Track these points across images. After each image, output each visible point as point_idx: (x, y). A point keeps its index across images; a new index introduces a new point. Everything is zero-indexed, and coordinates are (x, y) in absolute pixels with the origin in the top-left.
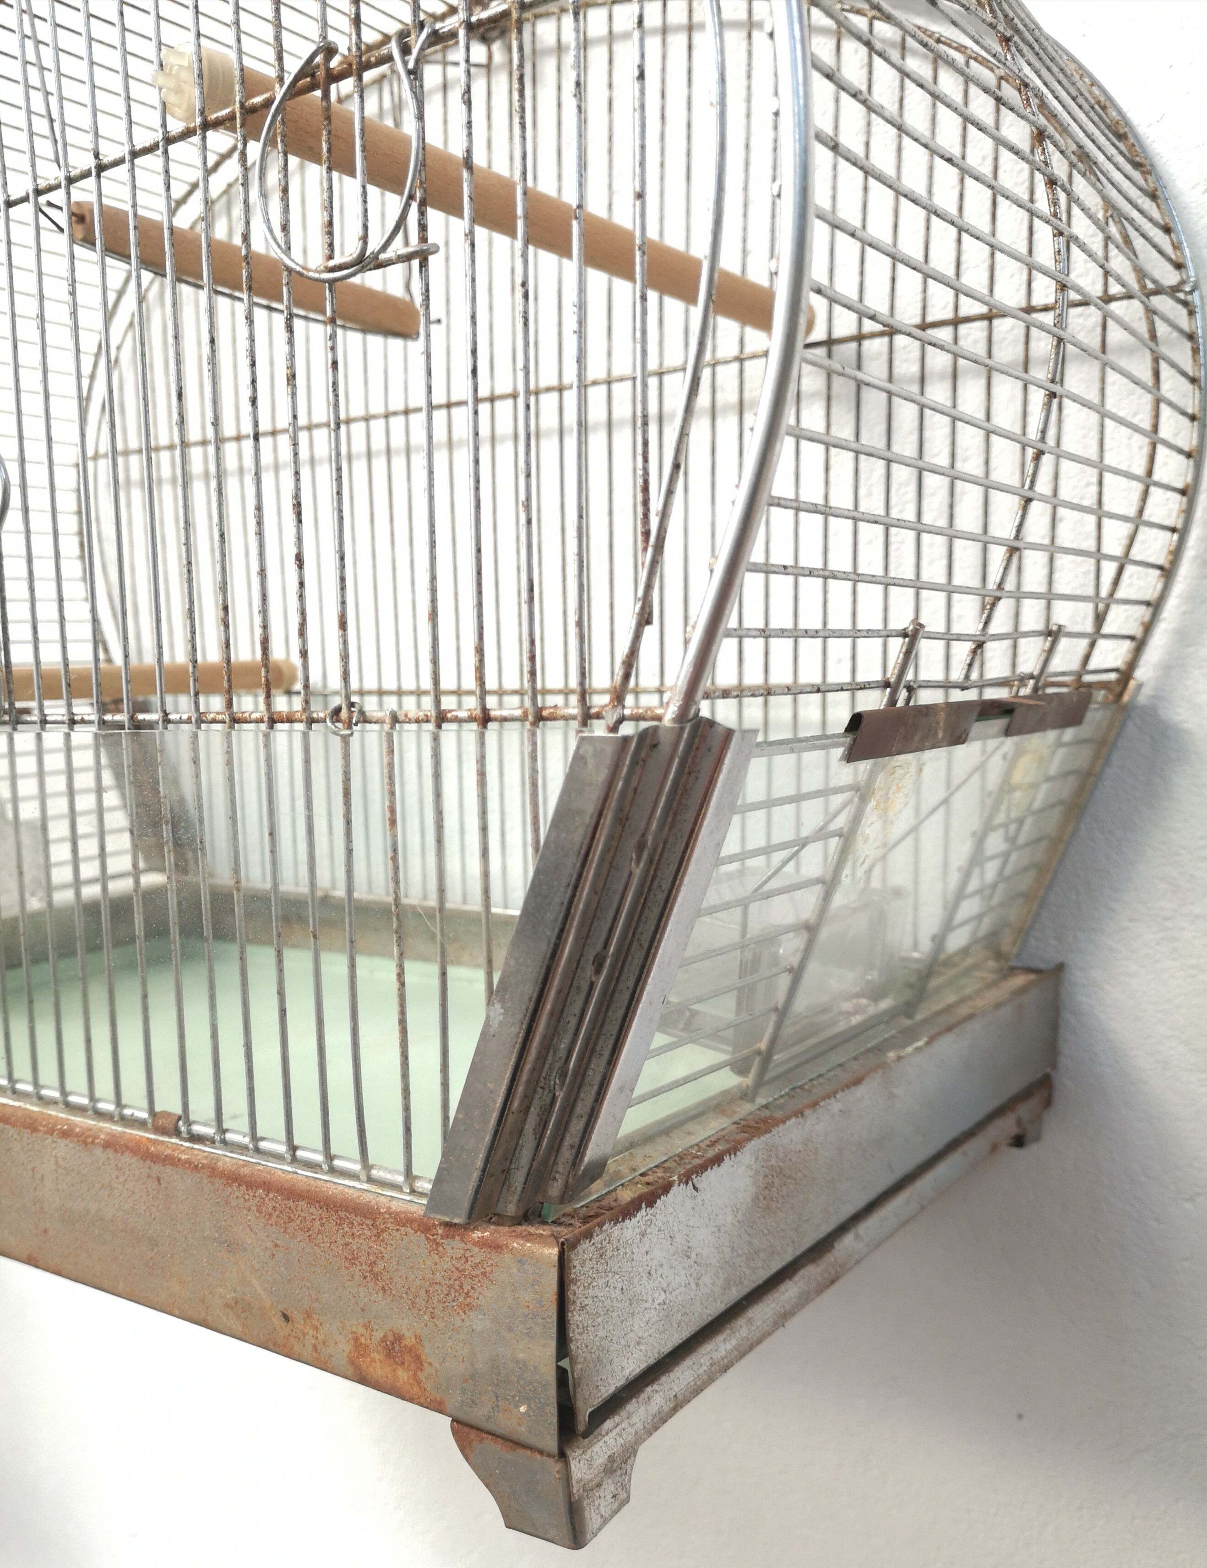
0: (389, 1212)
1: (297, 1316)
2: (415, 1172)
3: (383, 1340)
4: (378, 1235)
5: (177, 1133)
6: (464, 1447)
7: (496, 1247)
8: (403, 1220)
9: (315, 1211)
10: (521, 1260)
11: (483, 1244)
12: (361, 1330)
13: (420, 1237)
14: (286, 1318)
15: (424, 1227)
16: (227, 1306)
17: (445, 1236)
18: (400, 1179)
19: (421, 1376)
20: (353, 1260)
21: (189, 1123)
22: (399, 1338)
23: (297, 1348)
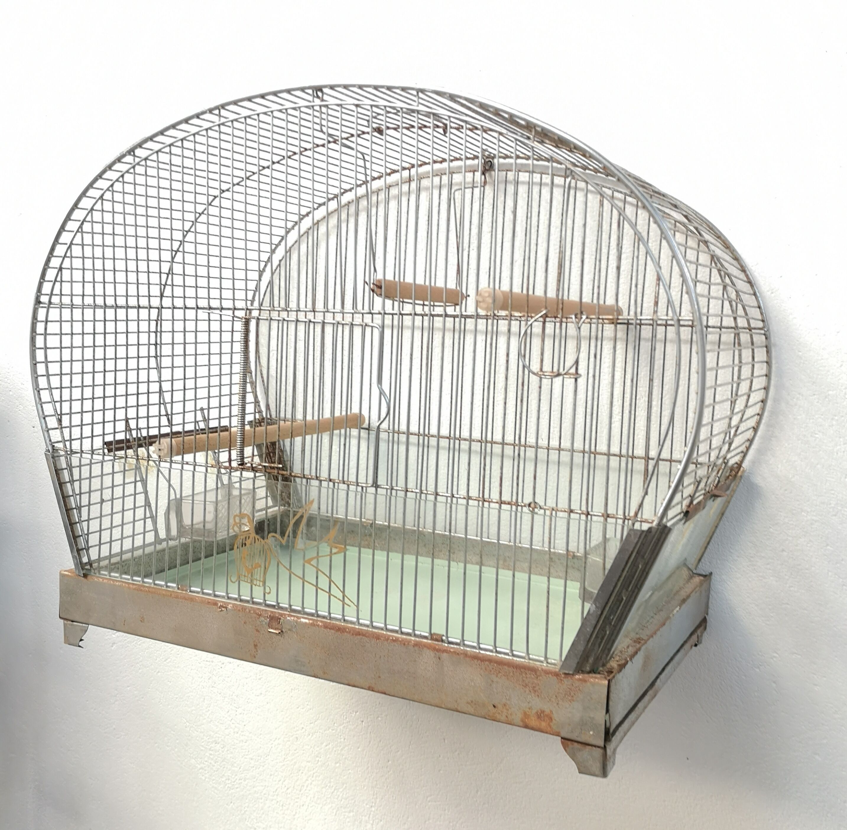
0: (542, 670)
1: (500, 706)
2: (548, 656)
3: (537, 713)
4: (537, 678)
5: (442, 641)
6: (565, 747)
7: (585, 681)
8: (547, 672)
9: (511, 669)
10: (593, 685)
11: (580, 680)
12: (528, 710)
13: (555, 678)
14: (494, 706)
15: (556, 674)
16: (468, 703)
17: (565, 678)
18: (543, 659)
19: (552, 724)
20: (526, 686)
21: (447, 637)
22: (543, 712)
23: (498, 717)
